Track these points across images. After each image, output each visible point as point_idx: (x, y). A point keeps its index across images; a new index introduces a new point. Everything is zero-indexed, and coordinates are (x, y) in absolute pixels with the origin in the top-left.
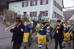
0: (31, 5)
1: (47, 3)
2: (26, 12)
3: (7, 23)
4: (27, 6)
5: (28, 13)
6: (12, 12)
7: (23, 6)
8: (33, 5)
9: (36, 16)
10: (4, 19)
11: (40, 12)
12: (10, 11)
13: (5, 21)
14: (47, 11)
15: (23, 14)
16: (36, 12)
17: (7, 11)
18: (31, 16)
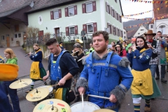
0: (67, 15)
1: (95, 9)
2: (58, 28)
3: (28, 50)
4: (60, 16)
5: (63, 30)
6: (35, 29)
7: (52, 18)
8: (71, 14)
9: (77, 33)
10: (22, 43)
11: (84, 25)
12: (31, 29)
13: (23, 46)
14: (96, 23)
15: (53, 32)
16: (77, 26)
17: (26, 29)
18: (68, 33)
